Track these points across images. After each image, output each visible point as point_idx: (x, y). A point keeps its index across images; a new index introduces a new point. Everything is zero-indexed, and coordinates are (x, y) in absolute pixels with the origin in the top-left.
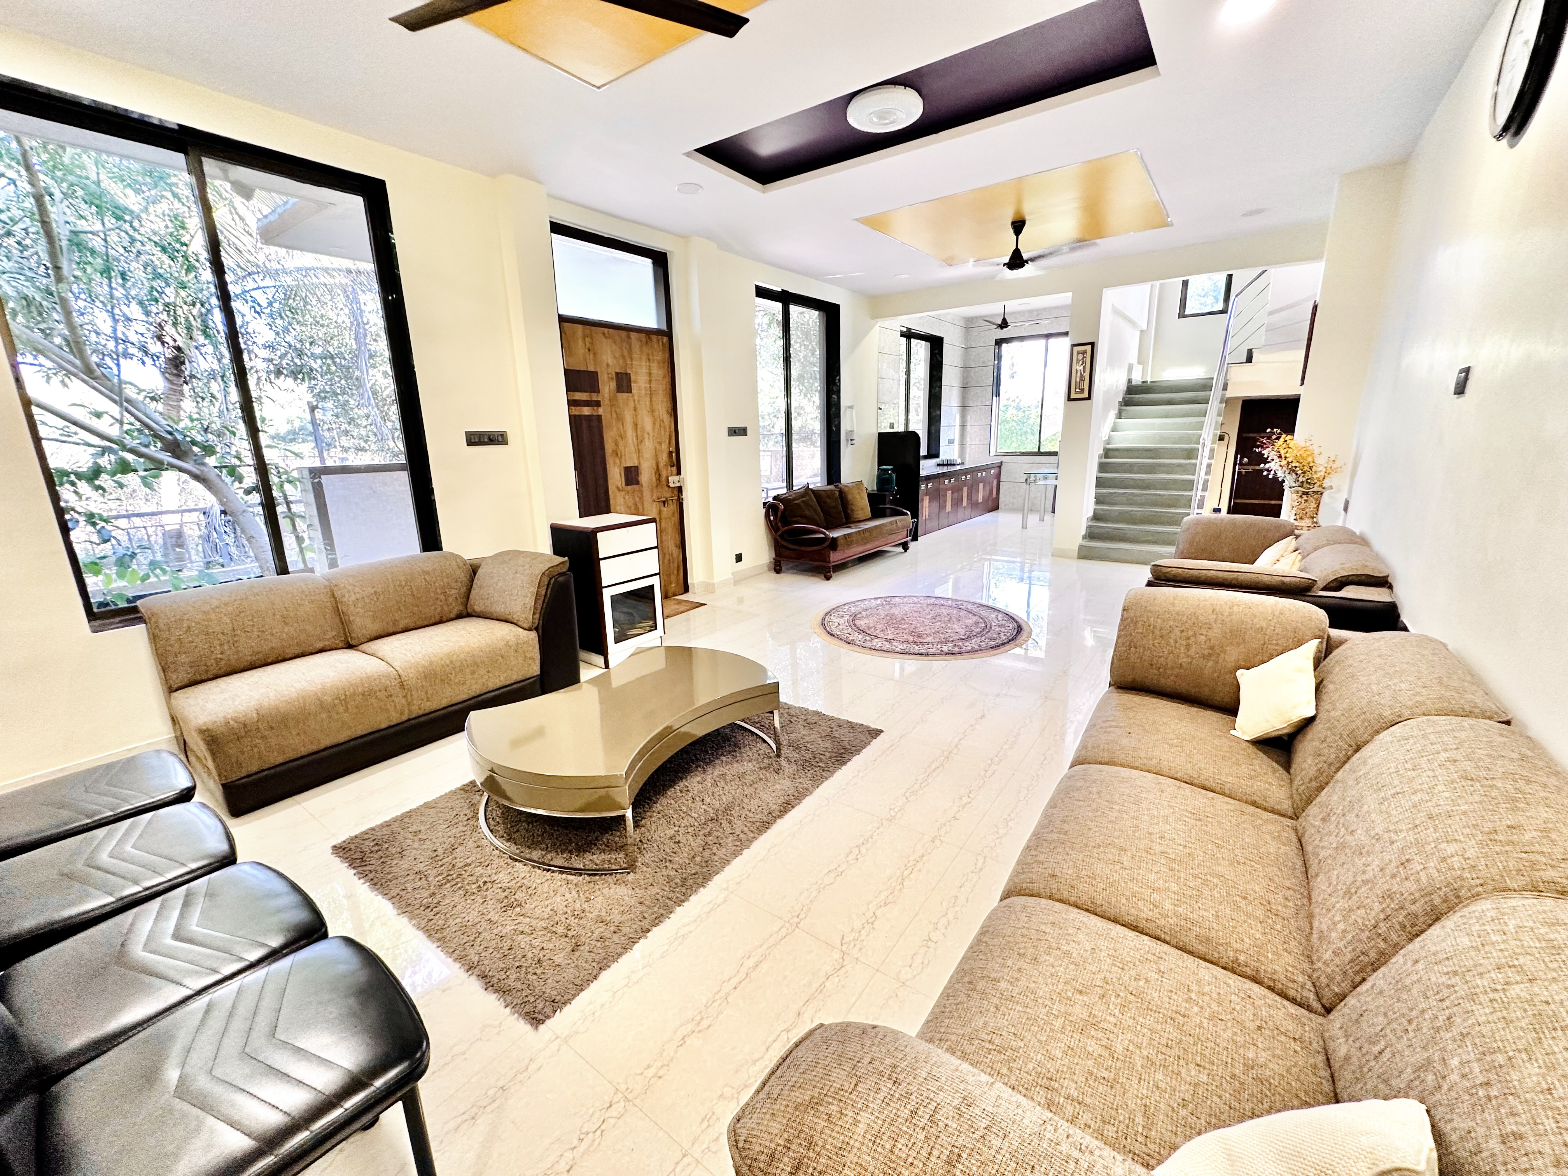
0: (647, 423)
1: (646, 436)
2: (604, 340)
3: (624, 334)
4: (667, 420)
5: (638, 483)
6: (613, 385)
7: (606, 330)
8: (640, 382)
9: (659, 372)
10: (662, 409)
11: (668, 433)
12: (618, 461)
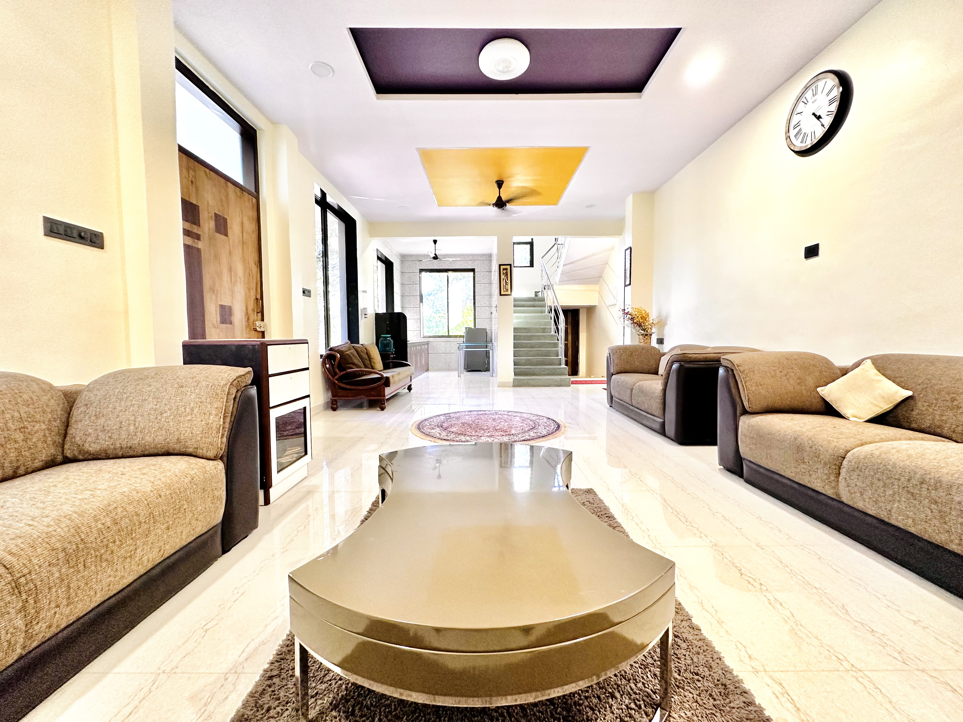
0: (239, 269)
1: (238, 280)
2: (206, 180)
3: (223, 181)
4: (255, 269)
5: (231, 323)
6: (212, 224)
7: (208, 171)
8: (234, 228)
9: (250, 227)
10: (252, 257)
11: (255, 281)
12: (214, 297)
